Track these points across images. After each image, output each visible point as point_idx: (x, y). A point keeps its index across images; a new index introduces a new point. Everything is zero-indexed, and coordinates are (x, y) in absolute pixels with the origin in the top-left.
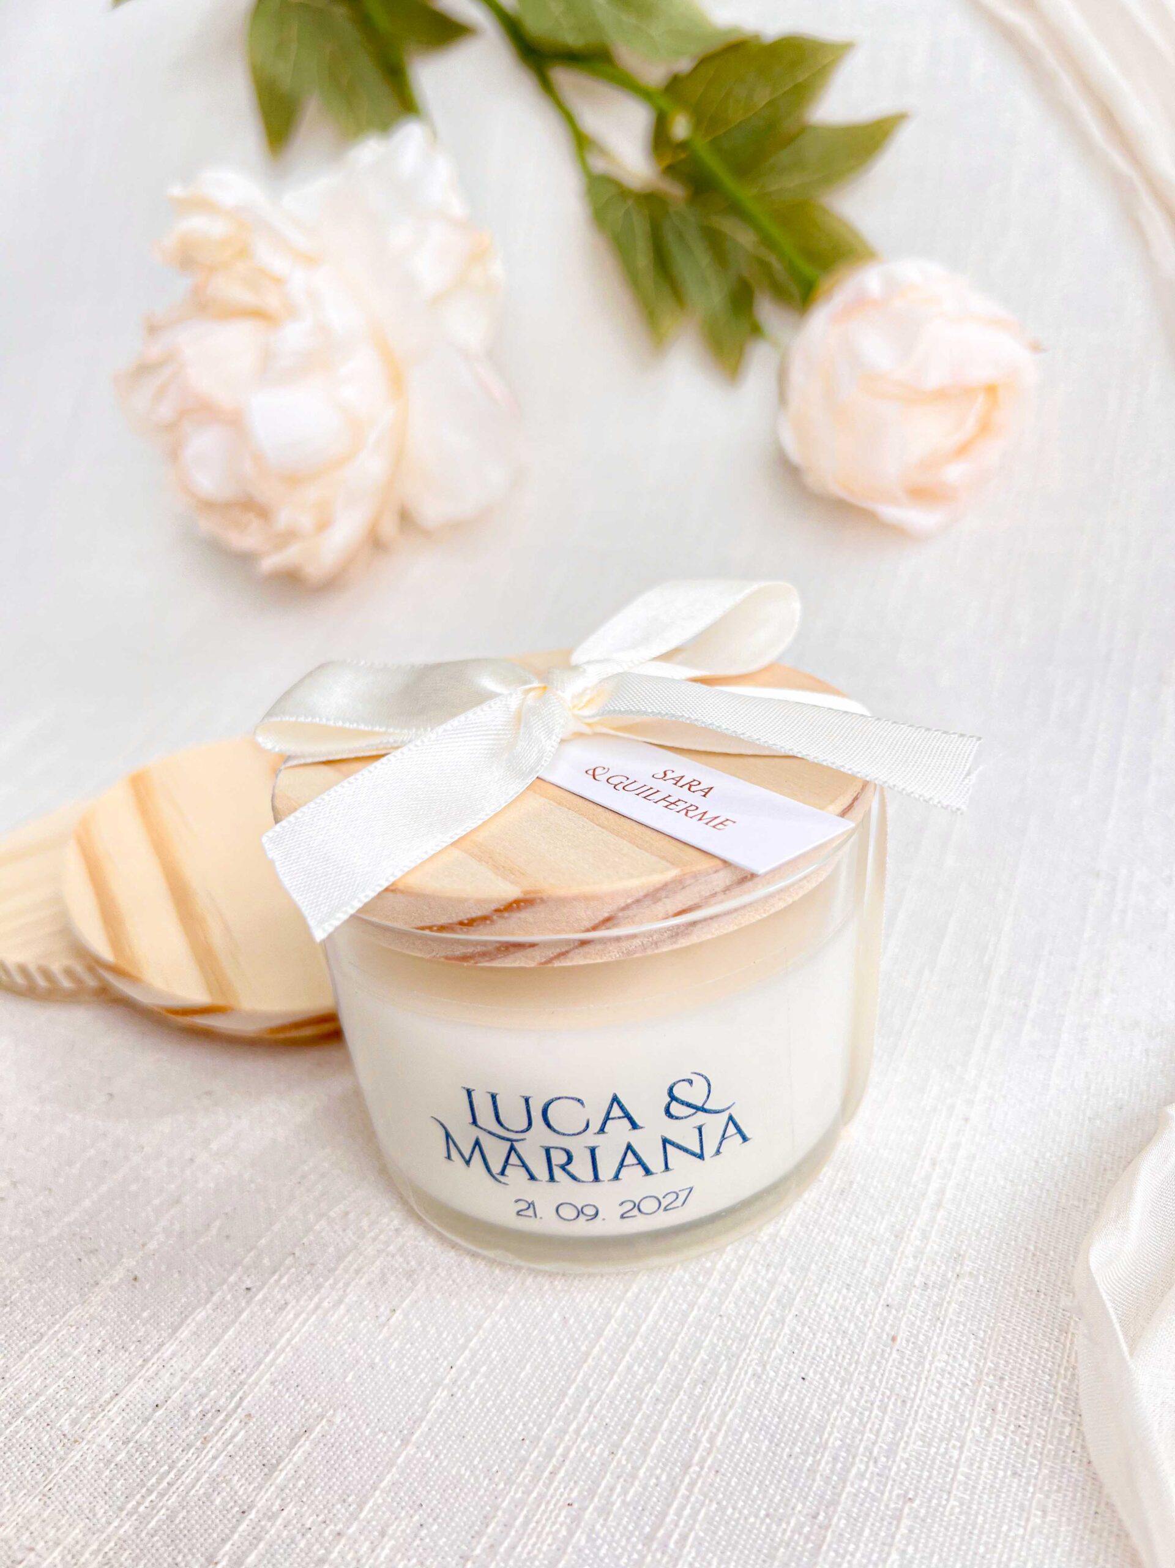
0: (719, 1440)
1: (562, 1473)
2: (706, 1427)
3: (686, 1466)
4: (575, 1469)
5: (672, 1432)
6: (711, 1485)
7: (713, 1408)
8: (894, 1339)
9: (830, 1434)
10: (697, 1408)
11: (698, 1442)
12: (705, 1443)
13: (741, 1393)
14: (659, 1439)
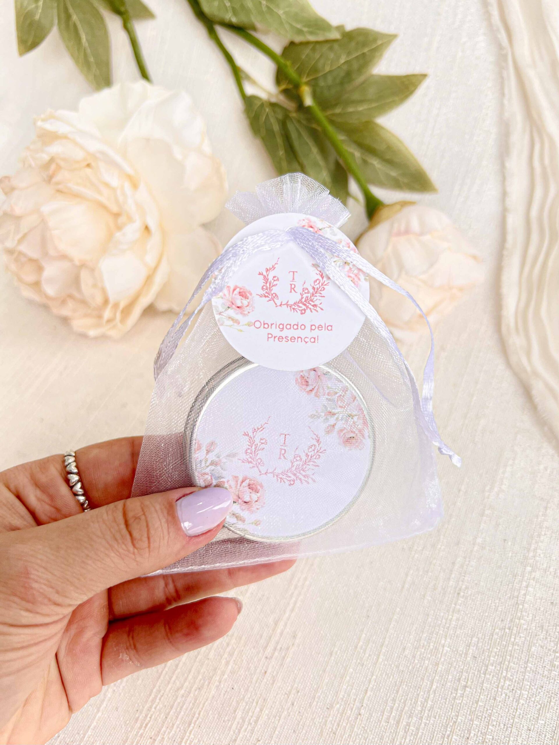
0: (202, 713)
1: (149, 725)
2: (198, 708)
3: (190, 724)
4: (154, 724)
5: (186, 709)
6: (197, 732)
7: (201, 700)
8: (266, 672)
9: (238, 713)
10: (196, 700)
11: (194, 714)
12: (197, 715)
13: (211, 694)
14: (182, 713)
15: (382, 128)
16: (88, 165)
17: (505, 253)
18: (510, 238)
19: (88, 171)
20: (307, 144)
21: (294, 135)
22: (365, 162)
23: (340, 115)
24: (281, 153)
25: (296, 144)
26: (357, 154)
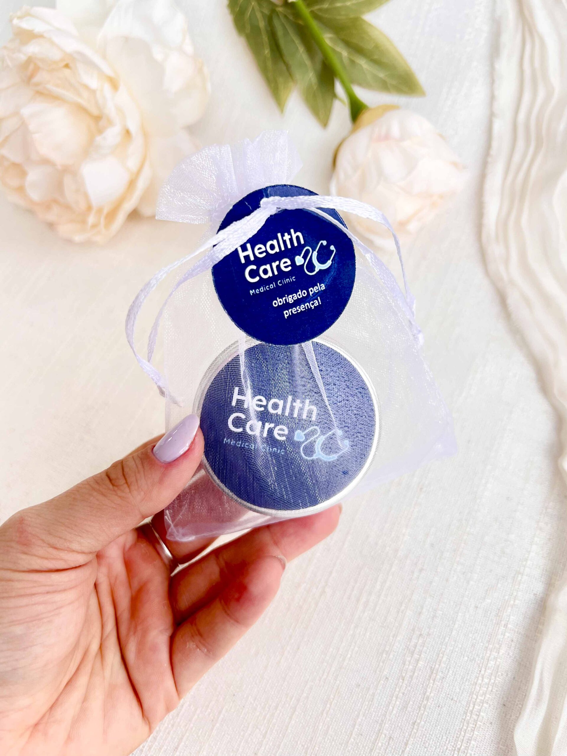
15: (370, 25)
16: (67, 66)
17: (489, 159)
18: (495, 144)
19: (67, 72)
20: (294, 41)
21: (280, 33)
22: (352, 62)
23: (327, 10)
24: (267, 52)
25: (282, 42)
26: (345, 53)
